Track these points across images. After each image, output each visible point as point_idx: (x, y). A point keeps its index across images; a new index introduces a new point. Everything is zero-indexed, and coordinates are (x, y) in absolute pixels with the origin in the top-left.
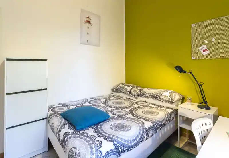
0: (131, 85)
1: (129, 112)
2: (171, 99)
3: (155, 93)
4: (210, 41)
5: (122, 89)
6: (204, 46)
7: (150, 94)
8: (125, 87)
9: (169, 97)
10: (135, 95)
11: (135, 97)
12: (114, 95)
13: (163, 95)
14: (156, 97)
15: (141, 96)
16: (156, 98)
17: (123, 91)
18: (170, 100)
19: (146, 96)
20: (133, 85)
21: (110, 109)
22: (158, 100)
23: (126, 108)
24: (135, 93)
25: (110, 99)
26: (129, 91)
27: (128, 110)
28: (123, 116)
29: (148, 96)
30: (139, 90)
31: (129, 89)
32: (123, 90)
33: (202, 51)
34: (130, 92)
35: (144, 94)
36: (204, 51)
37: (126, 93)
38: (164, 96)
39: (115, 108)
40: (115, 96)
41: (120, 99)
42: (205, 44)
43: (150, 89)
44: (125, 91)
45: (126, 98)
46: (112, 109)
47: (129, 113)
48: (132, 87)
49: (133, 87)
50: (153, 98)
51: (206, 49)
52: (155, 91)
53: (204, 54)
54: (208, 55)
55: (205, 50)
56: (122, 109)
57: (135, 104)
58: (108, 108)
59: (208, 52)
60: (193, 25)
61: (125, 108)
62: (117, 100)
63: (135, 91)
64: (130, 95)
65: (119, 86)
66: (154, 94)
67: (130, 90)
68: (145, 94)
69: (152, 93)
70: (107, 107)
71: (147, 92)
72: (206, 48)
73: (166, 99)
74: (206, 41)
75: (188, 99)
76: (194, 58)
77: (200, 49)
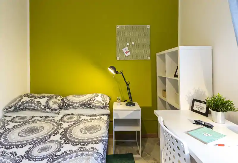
0: (46, 95)
1: (63, 141)
2: (104, 103)
3: (85, 100)
4: (130, 44)
5: (30, 104)
6: (127, 48)
7: (79, 102)
8: (36, 100)
9: (102, 102)
10: (56, 110)
11: (57, 111)
12: (12, 118)
13: (95, 100)
14: (87, 105)
15: (65, 109)
16: (87, 107)
17: (31, 108)
18: (105, 105)
19: (73, 107)
20: (49, 95)
21: (21, 152)
22: (90, 108)
23: (52, 135)
24: (57, 107)
25: (9, 129)
26: (45, 104)
27: (57, 137)
28: (58, 154)
29: (77, 106)
30: (60, 101)
31: (43, 101)
32: (33, 105)
33: (125, 52)
34: (47, 106)
35: (69, 105)
36: (126, 53)
37: (39, 108)
38: (97, 101)
39: (31, 146)
40: (17, 120)
41: (28, 122)
42: (127, 46)
43: (77, 96)
44: (36, 106)
45: (40, 117)
46: (26, 148)
47: (64, 143)
48: (48, 98)
49: (50, 98)
50: (83, 107)
52: (84, 98)
53: (127, 55)
56: (45, 140)
57: (61, 122)
58: (14, 150)
59: (129, 54)
60: (118, 27)
61: (50, 135)
62: (25, 127)
63: (55, 103)
64: (48, 110)
65: (22, 100)
66: (84, 102)
67: (47, 103)
68: (73, 104)
69: (82, 101)
70: (11, 150)
71: (75, 101)
72: (128, 50)
73: (100, 104)
74: (128, 44)
75: (118, 100)
76: (118, 58)
77: (123, 50)
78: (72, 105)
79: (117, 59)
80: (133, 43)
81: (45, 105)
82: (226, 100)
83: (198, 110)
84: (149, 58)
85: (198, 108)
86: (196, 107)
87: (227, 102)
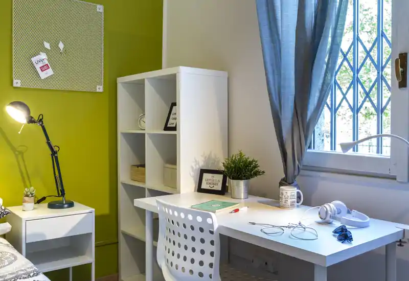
4: (55, 46)
6: (43, 56)
33: (38, 67)
36: (42, 69)
42: (45, 50)
51: (47, 64)
53: (43, 75)
55: (46, 67)
59: (50, 72)
72: (47, 62)
74: (47, 45)
75: (27, 196)
76: (17, 83)
77: (34, 60)
79: (15, 85)
80: (61, 46)
82: (250, 160)
83: (210, 188)
84: (100, 89)
85: (210, 184)
86: (207, 183)
87: (251, 163)
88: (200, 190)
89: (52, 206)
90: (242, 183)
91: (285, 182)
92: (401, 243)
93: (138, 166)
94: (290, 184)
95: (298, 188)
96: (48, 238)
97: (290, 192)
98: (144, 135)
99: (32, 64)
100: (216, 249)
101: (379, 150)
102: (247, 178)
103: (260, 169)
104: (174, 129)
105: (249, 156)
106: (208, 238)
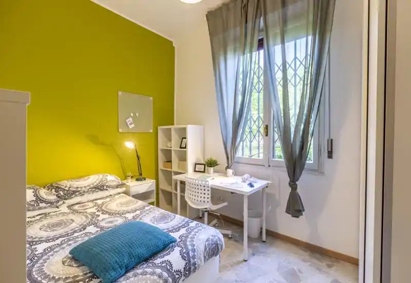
4: (135, 115)
6: (131, 119)
7: (89, 186)
13: (108, 180)
14: (100, 187)
15: (69, 198)
16: (100, 189)
19: (81, 193)
22: (104, 190)
24: (55, 198)
29: (86, 190)
33: (128, 124)
35: (74, 192)
36: (130, 124)
38: (110, 181)
42: (131, 117)
52: (93, 180)
53: (131, 127)
54: (133, 128)
59: (133, 125)
60: (120, 93)
66: (95, 184)
67: (36, 196)
68: (79, 189)
69: (92, 184)
71: (81, 186)
72: (132, 122)
73: (115, 183)
74: (132, 115)
75: (129, 176)
76: (120, 130)
77: (127, 121)
78: (79, 191)
80: (137, 115)
81: (35, 199)
84: (151, 131)
86: (198, 169)
88: (195, 171)
89: (137, 180)
90: (212, 168)
91: (228, 167)
92: (267, 187)
93: (167, 162)
94: (229, 168)
95: (233, 170)
96: (140, 192)
97: (230, 171)
98: (171, 150)
99: (126, 122)
100: (209, 192)
101: (259, 156)
102: (214, 166)
103: (218, 163)
104: (185, 148)
105: (214, 158)
106: (207, 189)
